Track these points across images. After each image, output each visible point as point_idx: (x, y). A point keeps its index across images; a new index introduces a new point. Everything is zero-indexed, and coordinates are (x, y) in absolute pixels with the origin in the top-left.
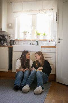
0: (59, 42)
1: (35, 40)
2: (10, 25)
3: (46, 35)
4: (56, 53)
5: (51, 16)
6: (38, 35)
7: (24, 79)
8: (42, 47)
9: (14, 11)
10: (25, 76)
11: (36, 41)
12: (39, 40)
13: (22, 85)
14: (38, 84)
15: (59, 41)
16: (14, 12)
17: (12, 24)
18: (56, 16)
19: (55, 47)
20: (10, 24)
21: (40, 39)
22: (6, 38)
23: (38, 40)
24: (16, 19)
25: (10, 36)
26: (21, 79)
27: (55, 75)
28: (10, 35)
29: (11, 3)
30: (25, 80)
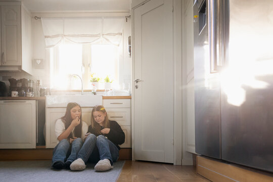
0: (137, 87)
1: (91, 91)
2: (39, 62)
3: (110, 81)
4: (131, 108)
5: (119, 45)
6: (95, 81)
7: (72, 152)
8: (104, 98)
9: (47, 35)
10: (73, 147)
11: (93, 92)
12: (98, 91)
13: (69, 161)
14: (101, 156)
15: (136, 84)
16: (46, 37)
17: (42, 60)
18: (130, 43)
19: (129, 98)
20: (38, 60)
21: (100, 89)
22: (32, 86)
23: (95, 90)
24: (51, 50)
25: (39, 83)
26: (66, 152)
27: (131, 148)
28: (39, 81)
29: (40, 18)
30: (75, 153)
